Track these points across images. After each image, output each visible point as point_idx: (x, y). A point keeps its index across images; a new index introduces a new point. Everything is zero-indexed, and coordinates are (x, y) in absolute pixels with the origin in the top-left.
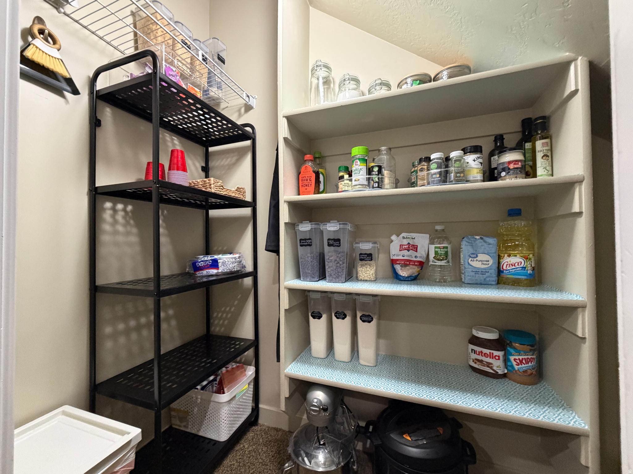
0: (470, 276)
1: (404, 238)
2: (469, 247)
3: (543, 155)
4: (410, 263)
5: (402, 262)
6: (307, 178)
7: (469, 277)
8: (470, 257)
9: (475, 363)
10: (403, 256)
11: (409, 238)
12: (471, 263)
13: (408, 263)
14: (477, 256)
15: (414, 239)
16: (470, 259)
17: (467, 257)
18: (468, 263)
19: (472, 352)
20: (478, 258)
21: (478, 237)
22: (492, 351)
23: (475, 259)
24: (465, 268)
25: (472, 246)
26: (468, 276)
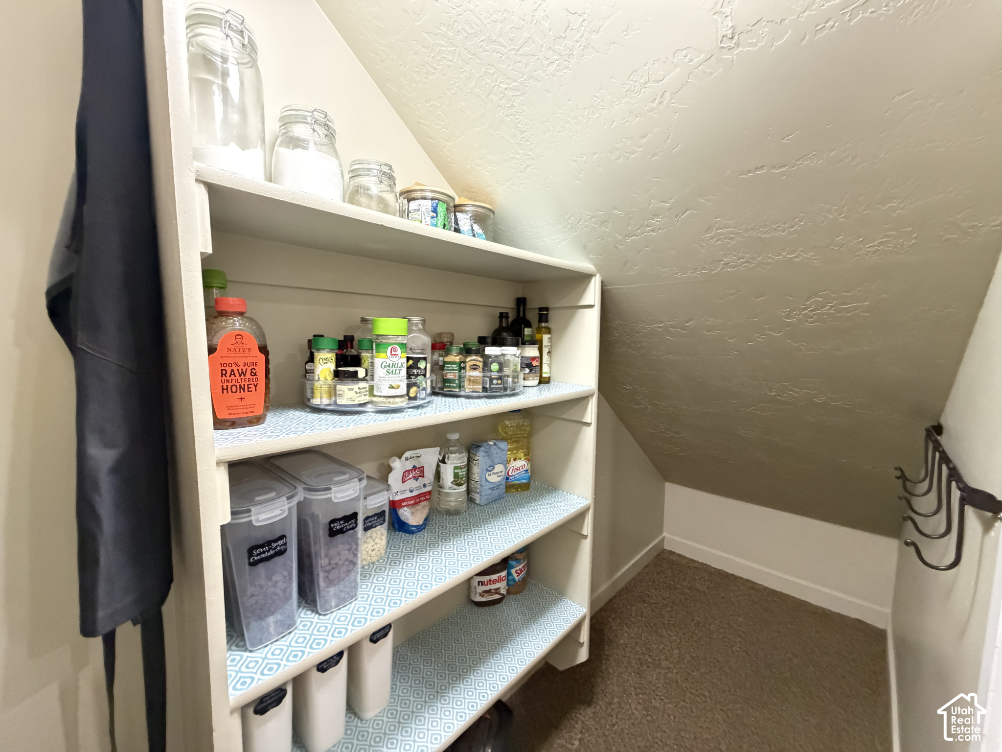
0: (487, 495)
1: (407, 459)
2: (487, 458)
3: (548, 351)
4: (420, 500)
5: (412, 502)
6: (242, 366)
7: (486, 497)
8: (488, 471)
9: (483, 596)
10: (411, 491)
11: (413, 457)
12: (489, 478)
13: (418, 500)
14: (494, 468)
15: (420, 457)
16: (488, 473)
17: (485, 471)
18: (486, 479)
19: (479, 585)
20: (495, 471)
21: (491, 443)
22: (499, 575)
23: (492, 473)
24: (482, 486)
25: (488, 456)
26: (485, 495)
